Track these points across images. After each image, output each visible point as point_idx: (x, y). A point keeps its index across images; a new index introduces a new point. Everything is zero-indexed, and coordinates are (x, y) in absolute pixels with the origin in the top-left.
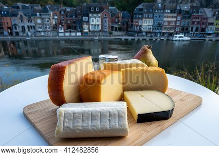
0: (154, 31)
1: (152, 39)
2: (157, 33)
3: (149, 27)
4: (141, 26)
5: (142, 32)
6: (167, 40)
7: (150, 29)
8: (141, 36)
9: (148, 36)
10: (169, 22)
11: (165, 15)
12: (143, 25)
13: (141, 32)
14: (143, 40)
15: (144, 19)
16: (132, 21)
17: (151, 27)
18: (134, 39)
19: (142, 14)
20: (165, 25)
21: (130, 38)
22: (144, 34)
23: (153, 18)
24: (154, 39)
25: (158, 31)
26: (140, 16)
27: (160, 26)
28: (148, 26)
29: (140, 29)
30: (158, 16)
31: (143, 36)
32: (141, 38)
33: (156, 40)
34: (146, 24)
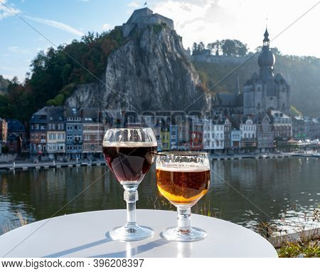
0: (69, 151)
1: (67, 166)
2: (75, 154)
3: (60, 145)
4: (45, 144)
5: (48, 154)
6: (93, 165)
7: (62, 148)
8: (46, 161)
9: (59, 161)
10: (93, 137)
11: (85, 125)
12: (49, 141)
13: (45, 153)
14: (51, 167)
15: (48, 132)
16: (28, 136)
17: (64, 145)
18: (35, 168)
19: (45, 124)
20: (86, 142)
21: (25, 166)
22: (51, 157)
23: (65, 130)
24: (70, 166)
25: (75, 151)
26: (42, 128)
27: (77, 142)
28: (58, 143)
29: (44, 149)
30: (73, 128)
31: (50, 160)
32: (46, 165)
33: (74, 166)
34: (55, 140)
